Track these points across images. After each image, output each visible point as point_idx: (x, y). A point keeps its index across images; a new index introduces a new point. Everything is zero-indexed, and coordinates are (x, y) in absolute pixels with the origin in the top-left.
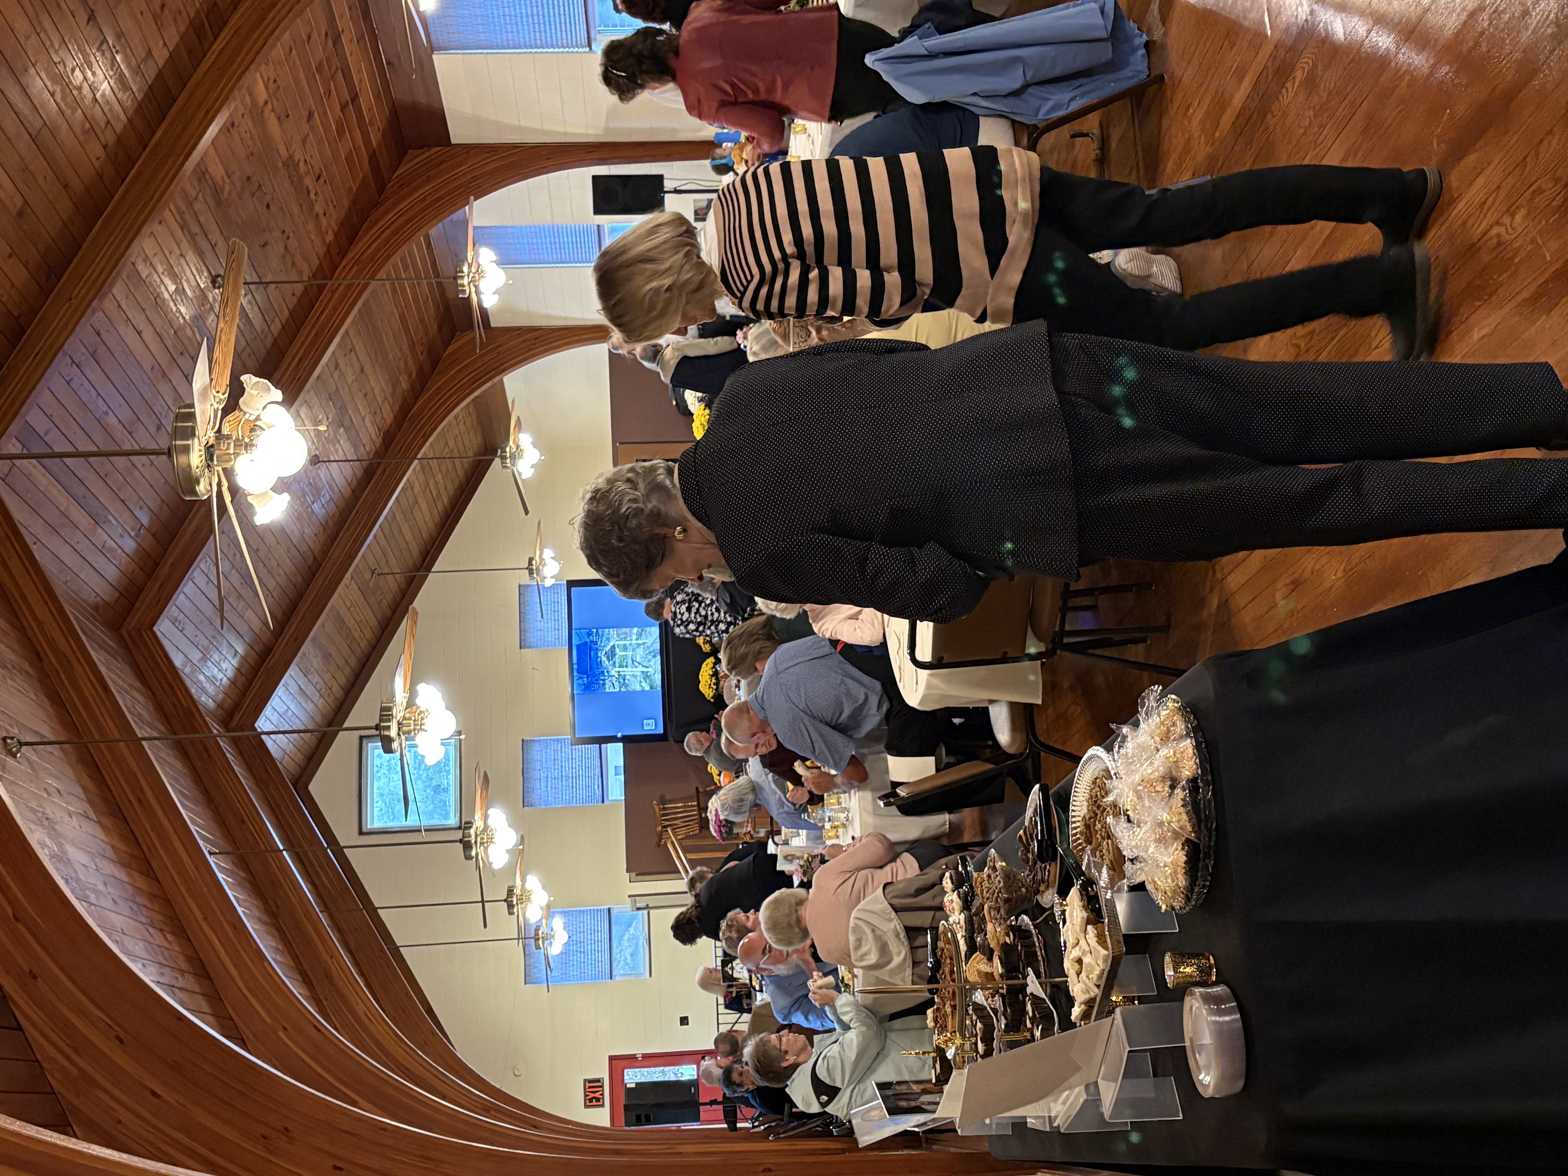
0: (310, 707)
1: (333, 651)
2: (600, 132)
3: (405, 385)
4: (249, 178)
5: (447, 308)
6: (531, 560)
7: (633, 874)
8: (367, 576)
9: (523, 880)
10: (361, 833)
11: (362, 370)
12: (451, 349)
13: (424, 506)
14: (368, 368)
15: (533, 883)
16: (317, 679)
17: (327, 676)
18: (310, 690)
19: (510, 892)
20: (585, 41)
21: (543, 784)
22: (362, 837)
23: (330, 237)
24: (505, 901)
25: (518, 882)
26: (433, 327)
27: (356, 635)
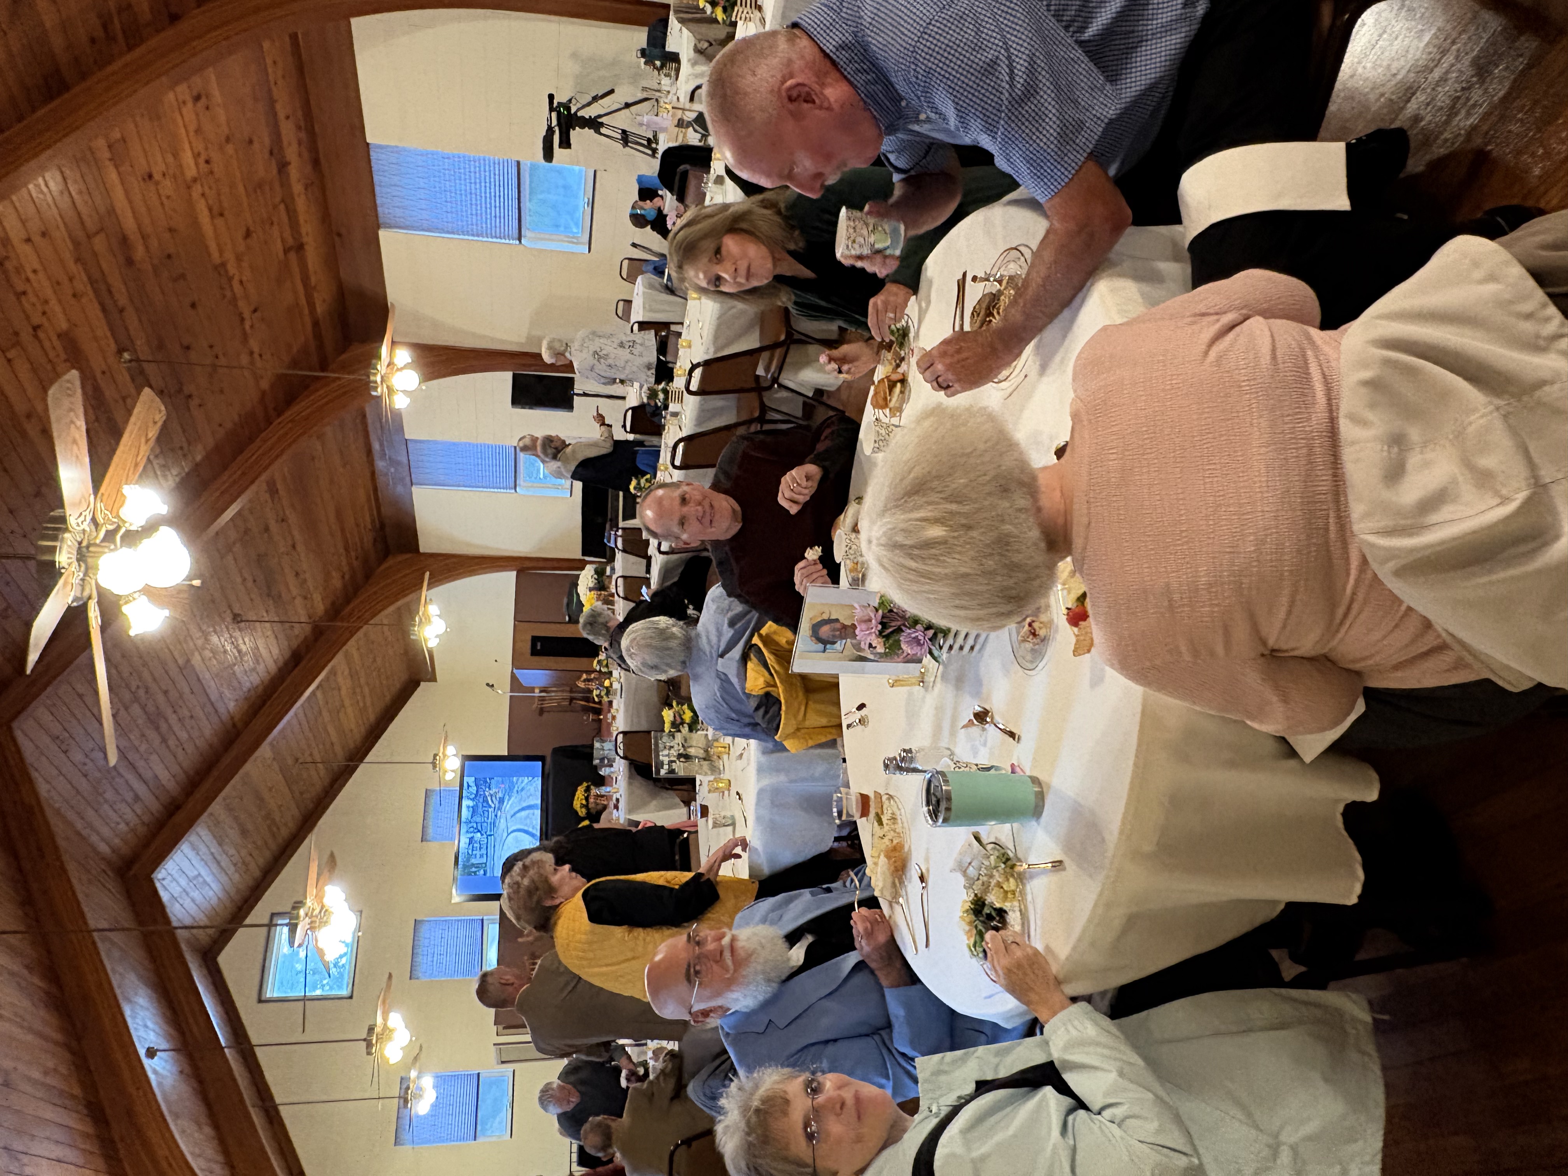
0: (224, 879)
1: (250, 827)
2: (523, 340)
3: (337, 583)
4: (169, 256)
5: (382, 526)
6: (435, 755)
7: (500, 1027)
8: (290, 761)
9: (385, 1019)
10: (260, 1001)
11: (294, 547)
12: (382, 567)
13: (350, 710)
14: (300, 547)
15: (396, 1020)
16: (232, 851)
17: (244, 852)
18: (225, 861)
19: (371, 1030)
20: (516, 235)
21: (430, 959)
22: (261, 1005)
23: (265, 384)
24: (365, 1040)
25: (379, 1020)
26: (368, 538)
27: (277, 819)
